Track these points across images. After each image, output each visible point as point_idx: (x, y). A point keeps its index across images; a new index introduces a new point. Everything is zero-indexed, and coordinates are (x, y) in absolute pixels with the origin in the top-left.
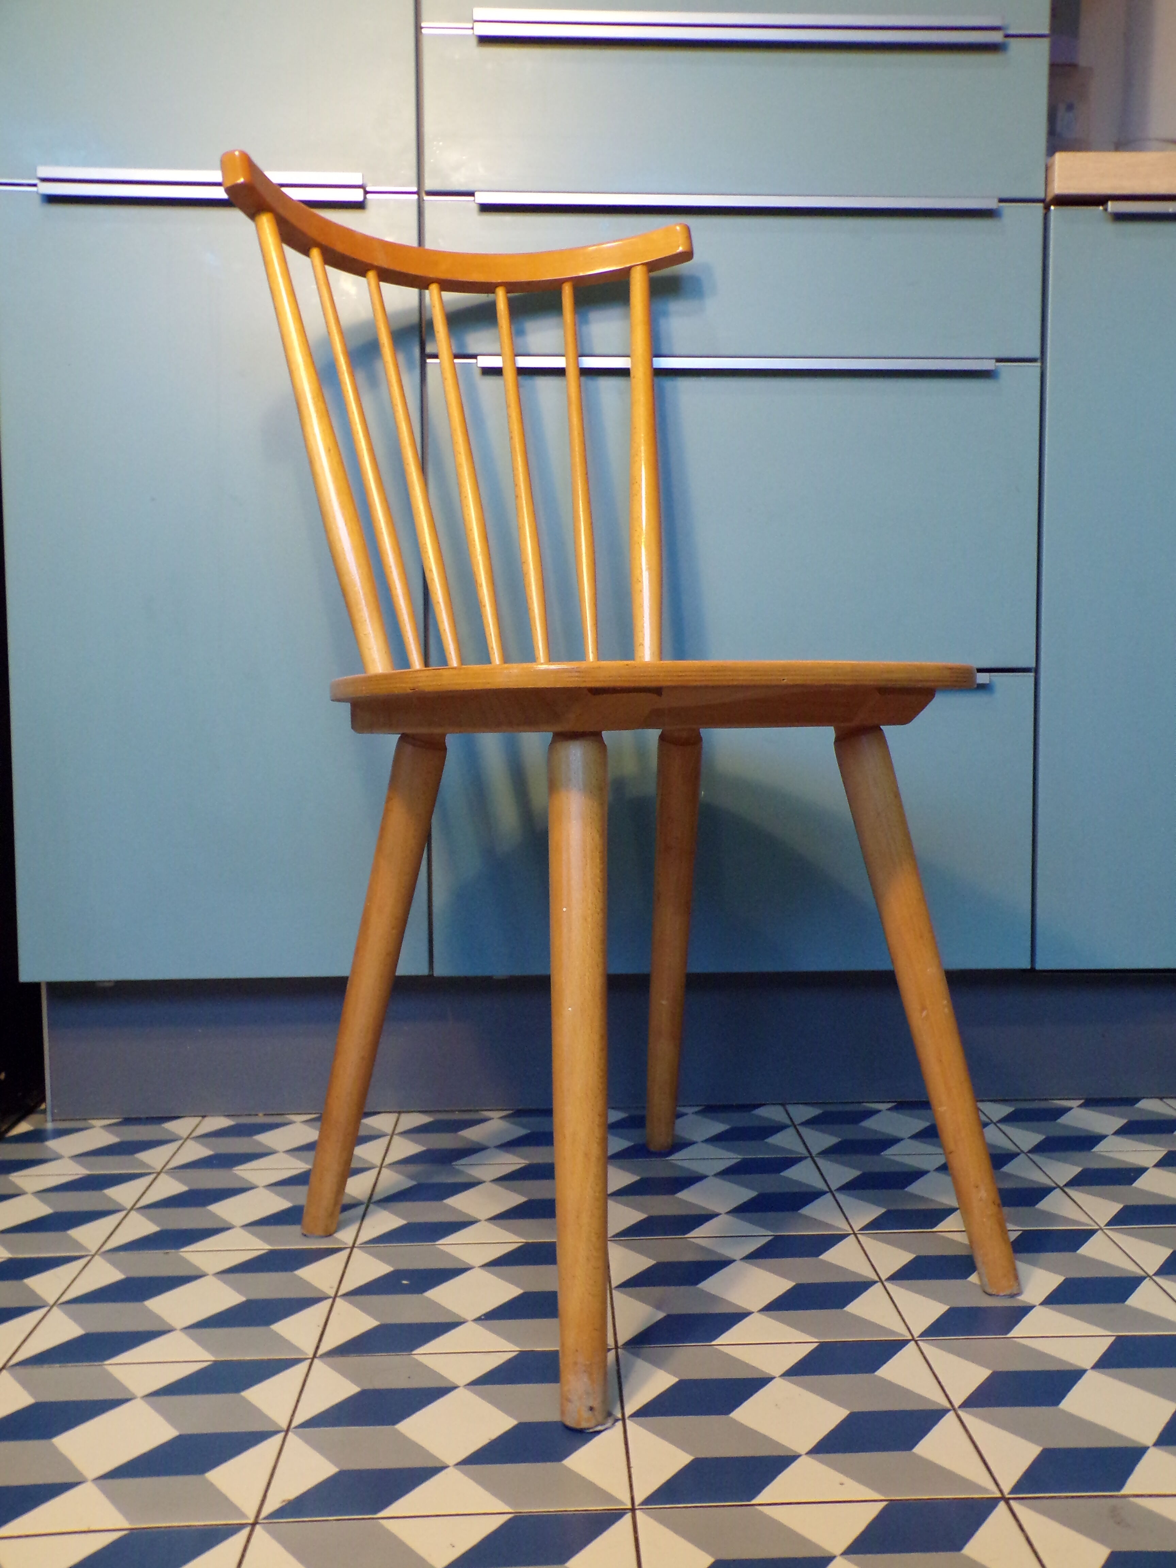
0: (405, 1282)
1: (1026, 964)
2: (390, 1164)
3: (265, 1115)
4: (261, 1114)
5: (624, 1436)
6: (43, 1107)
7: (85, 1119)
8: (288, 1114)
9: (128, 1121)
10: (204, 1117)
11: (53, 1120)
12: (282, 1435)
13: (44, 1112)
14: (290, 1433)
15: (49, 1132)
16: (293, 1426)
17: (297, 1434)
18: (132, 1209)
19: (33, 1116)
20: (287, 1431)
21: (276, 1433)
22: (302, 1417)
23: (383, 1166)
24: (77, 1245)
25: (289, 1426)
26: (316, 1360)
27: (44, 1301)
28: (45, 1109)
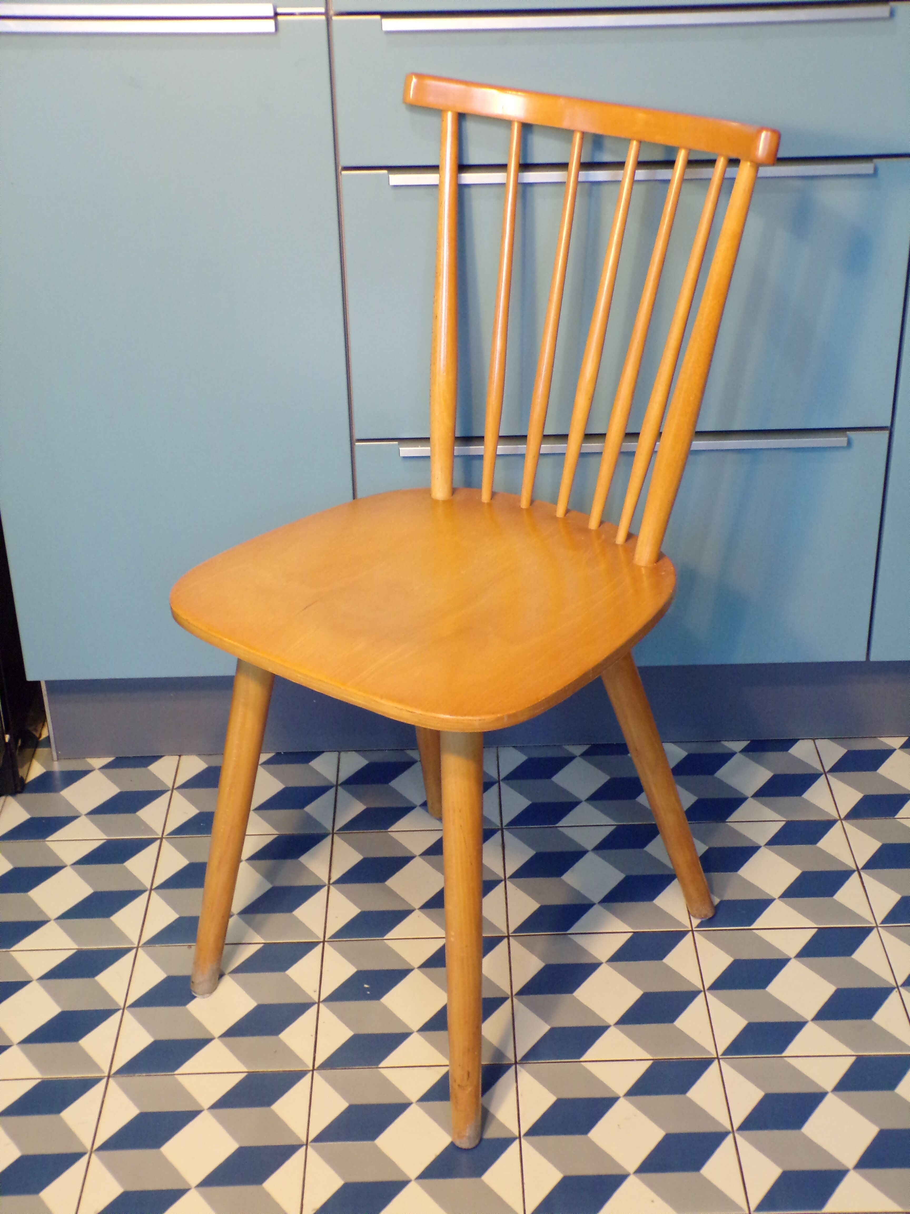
0: (366, 985)
2: (339, 830)
5: (520, 1157)
6: (44, 734)
7: (83, 757)
9: (120, 762)
10: (180, 756)
11: (58, 760)
12: (304, 1147)
13: (47, 742)
14: (309, 1147)
15: (57, 776)
16: (310, 1139)
17: (314, 1148)
18: (151, 890)
19: (41, 751)
20: (307, 1145)
21: (300, 1146)
22: (315, 1131)
23: (335, 831)
24: (121, 935)
25: (307, 1140)
26: (315, 1072)
27: (117, 1004)
28: (48, 738)
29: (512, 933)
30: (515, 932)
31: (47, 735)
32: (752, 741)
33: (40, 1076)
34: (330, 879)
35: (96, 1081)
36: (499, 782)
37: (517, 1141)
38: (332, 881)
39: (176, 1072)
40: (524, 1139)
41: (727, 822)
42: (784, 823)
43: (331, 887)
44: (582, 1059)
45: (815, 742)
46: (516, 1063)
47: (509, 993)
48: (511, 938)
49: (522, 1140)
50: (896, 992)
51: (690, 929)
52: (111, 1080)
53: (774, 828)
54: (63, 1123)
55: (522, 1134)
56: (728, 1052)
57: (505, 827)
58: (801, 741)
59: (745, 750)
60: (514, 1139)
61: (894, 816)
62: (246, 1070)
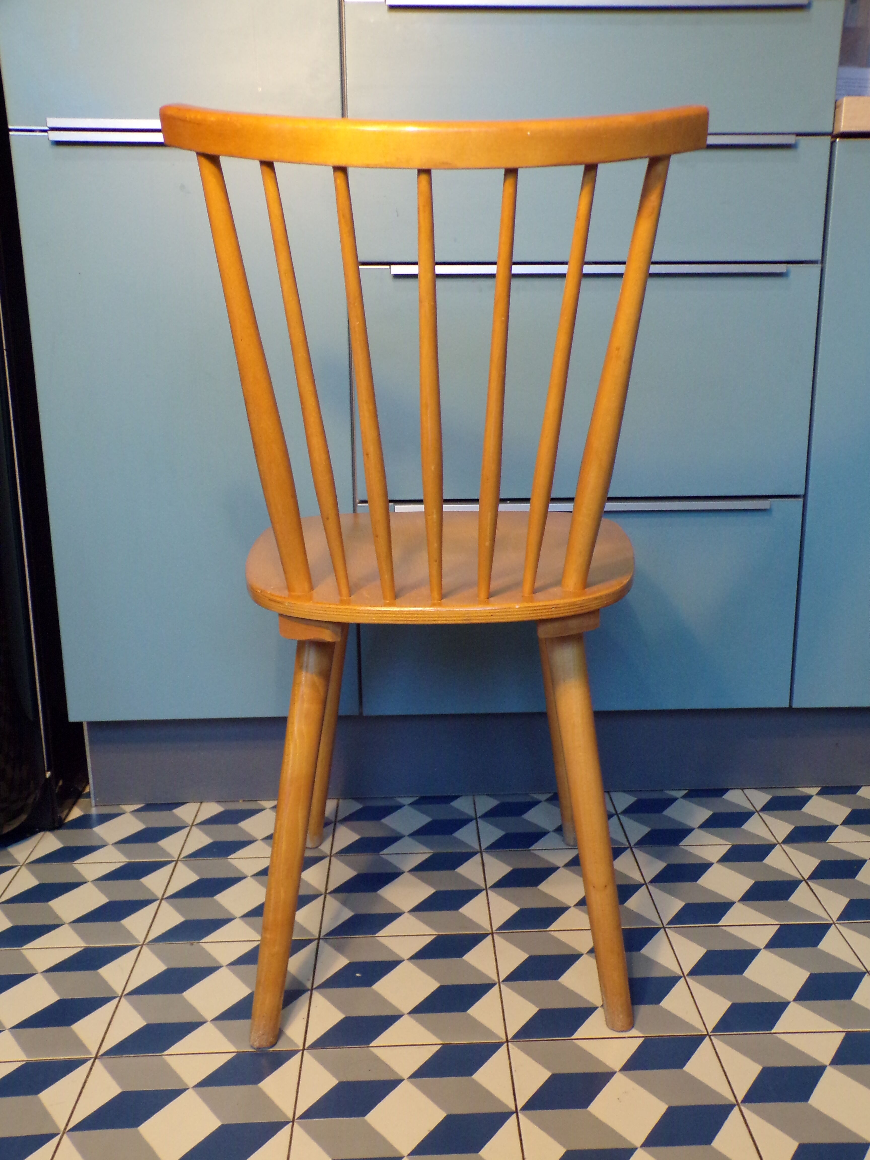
0: (358, 975)
1: (785, 704)
2: (336, 853)
3: (244, 801)
4: (241, 801)
5: (518, 1128)
6: (87, 790)
7: (118, 805)
8: (260, 800)
9: (149, 807)
10: (201, 803)
11: (96, 806)
12: (291, 1124)
13: (88, 795)
14: (295, 1124)
15: (94, 817)
16: (297, 1116)
17: (300, 1124)
18: (162, 899)
19: (81, 801)
20: (293, 1121)
21: (286, 1123)
22: (302, 1108)
23: (332, 855)
24: (129, 935)
25: (294, 1117)
26: (305, 1052)
27: (114, 992)
28: (89, 792)
29: (495, 931)
30: (497, 930)
31: (89, 790)
32: (690, 791)
33: (26, 1059)
34: (326, 889)
35: (83, 1062)
36: (476, 819)
37: (514, 1115)
38: (328, 892)
39: (165, 1053)
40: (521, 1113)
41: (680, 846)
42: (730, 846)
43: (328, 896)
44: (573, 1037)
45: (743, 792)
46: (507, 1041)
47: (497, 980)
48: (495, 935)
49: (520, 1115)
50: (868, 976)
51: (662, 926)
52: (97, 1061)
53: (724, 850)
54: (40, 1103)
55: (519, 1108)
56: (717, 1029)
57: (484, 851)
58: (731, 790)
59: (684, 797)
60: (511, 1114)
61: (826, 840)
62: (236, 1050)
